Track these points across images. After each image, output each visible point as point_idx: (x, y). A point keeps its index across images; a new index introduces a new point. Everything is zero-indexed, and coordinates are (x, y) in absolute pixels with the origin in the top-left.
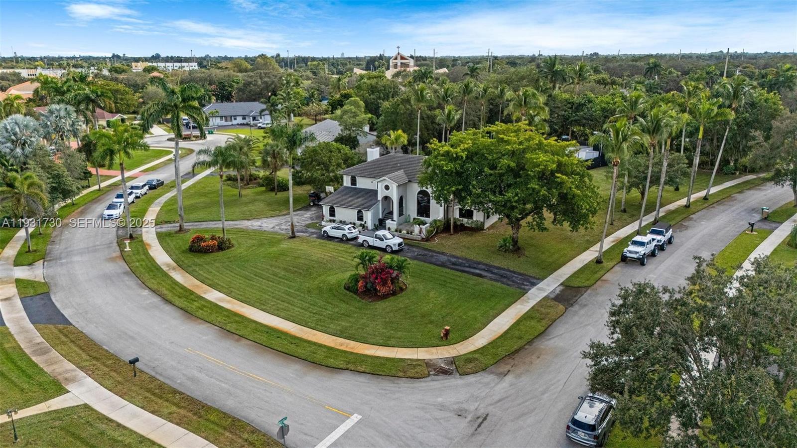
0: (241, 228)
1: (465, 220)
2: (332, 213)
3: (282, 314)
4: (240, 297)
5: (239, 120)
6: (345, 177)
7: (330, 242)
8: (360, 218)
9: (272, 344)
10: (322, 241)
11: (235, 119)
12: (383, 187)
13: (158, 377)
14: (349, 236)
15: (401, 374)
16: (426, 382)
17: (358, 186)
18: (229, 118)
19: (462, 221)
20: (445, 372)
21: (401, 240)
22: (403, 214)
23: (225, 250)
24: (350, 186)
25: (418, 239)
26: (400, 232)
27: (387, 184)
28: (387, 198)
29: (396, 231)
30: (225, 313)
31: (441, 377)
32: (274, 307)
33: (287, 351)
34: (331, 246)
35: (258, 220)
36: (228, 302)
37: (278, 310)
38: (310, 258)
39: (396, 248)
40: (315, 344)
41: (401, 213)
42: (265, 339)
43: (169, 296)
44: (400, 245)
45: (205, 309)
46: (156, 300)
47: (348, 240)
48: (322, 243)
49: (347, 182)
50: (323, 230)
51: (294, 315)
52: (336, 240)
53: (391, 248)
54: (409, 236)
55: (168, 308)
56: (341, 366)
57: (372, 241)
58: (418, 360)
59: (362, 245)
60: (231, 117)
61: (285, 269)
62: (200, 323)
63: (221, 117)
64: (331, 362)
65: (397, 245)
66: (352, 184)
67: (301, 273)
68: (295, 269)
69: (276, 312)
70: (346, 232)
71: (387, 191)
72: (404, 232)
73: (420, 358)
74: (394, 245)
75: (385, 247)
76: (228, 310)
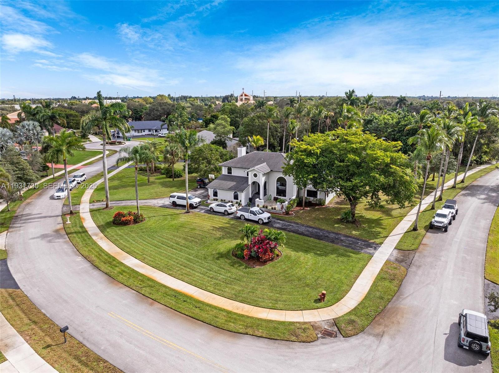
0: (150, 206)
1: (311, 199)
2: (215, 194)
3: (186, 279)
4: (152, 263)
5: (147, 132)
6: (223, 168)
7: (216, 216)
8: (236, 197)
9: (180, 308)
10: (210, 215)
11: (144, 131)
12: (253, 175)
13: (85, 343)
14: (230, 211)
15: (294, 338)
16: (317, 345)
17: (233, 174)
18: (140, 131)
20: (328, 334)
21: (269, 215)
23: (139, 223)
24: (227, 174)
25: (280, 213)
26: (267, 207)
27: (255, 173)
28: (255, 184)
29: (264, 207)
30: (140, 278)
31: (328, 340)
32: (179, 272)
33: (193, 315)
34: (217, 219)
35: (162, 199)
36: (142, 267)
37: (182, 275)
38: (203, 230)
39: (266, 221)
40: (216, 308)
41: (265, 194)
42: (174, 303)
43: (97, 263)
44: (269, 218)
45: (124, 274)
46: (87, 265)
47: (229, 214)
48: (210, 217)
49: (224, 171)
50: (210, 207)
51: (195, 279)
52: (220, 214)
53: (263, 221)
54: (274, 211)
55: (96, 273)
56: (241, 331)
57: (247, 215)
58: (305, 323)
59: (240, 218)
60: (142, 130)
61: (184, 239)
62: (121, 288)
63: (135, 130)
64: (232, 326)
65: (267, 218)
66: (229, 173)
67: (197, 242)
68: (192, 239)
69: (181, 277)
70: (227, 208)
71: (255, 178)
72: (270, 208)
73: (306, 320)
74: (265, 218)
75: (257, 220)
76: (142, 275)
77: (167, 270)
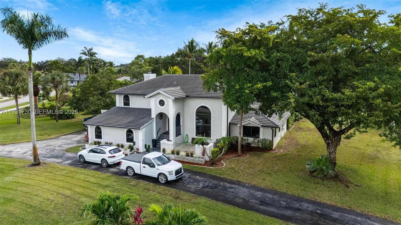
1: (251, 140)
2: (99, 135)
6: (117, 97)
8: (130, 139)
14: (111, 161)
19: (248, 140)
22: (180, 134)
24: (122, 106)
25: (200, 162)
26: (178, 153)
28: (162, 116)
35: (16, 145)
39: (172, 177)
41: (178, 133)
44: (178, 172)
47: (109, 166)
49: (119, 102)
50: (79, 154)
52: (93, 167)
53: (166, 177)
54: (190, 159)
57: (139, 168)
59: (125, 173)
65: (174, 173)
66: (125, 104)
70: (105, 156)
72: (183, 154)
74: (170, 173)
75: (156, 176)
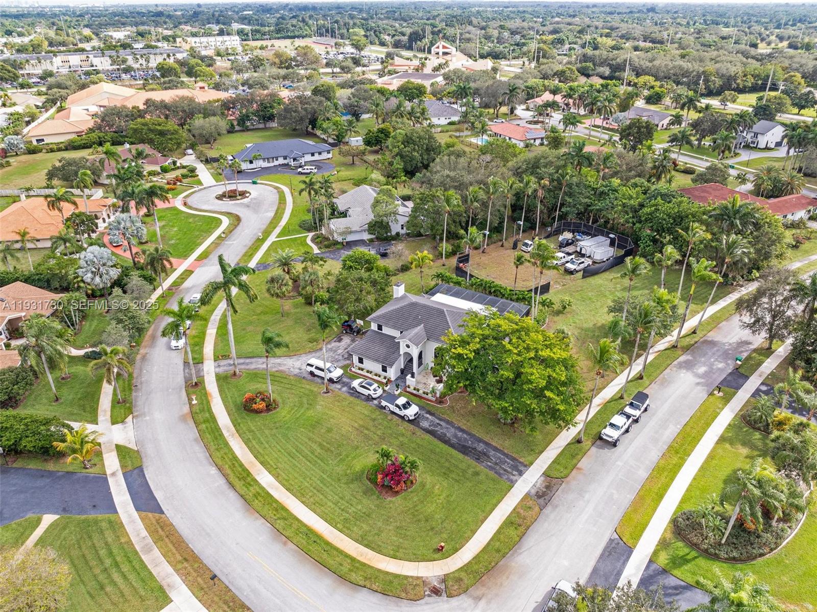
0: (284, 372)
3: (318, 510)
4: (286, 483)
5: (281, 161)
6: (372, 324)
9: (310, 550)
10: (353, 397)
11: (277, 160)
12: (405, 344)
14: (374, 396)
15: (403, 595)
16: (421, 605)
17: (383, 332)
18: (271, 160)
20: (436, 592)
21: (417, 409)
22: (422, 364)
23: (272, 411)
25: (432, 400)
26: (418, 390)
27: (408, 342)
28: (408, 355)
29: (415, 389)
31: (435, 598)
32: (312, 499)
33: (321, 561)
36: (277, 489)
37: (314, 504)
38: (340, 431)
39: (412, 418)
40: (341, 552)
42: (305, 543)
43: (232, 478)
45: (260, 498)
46: (222, 481)
47: (373, 400)
51: (326, 511)
53: (409, 418)
54: (425, 396)
55: (232, 494)
56: (360, 583)
57: (393, 408)
58: (418, 578)
59: (384, 408)
60: (273, 158)
61: (320, 445)
62: (257, 518)
63: (264, 159)
64: (353, 576)
66: (379, 329)
67: (332, 452)
68: (328, 446)
69: (313, 506)
70: (371, 392)
71: (408, 349)
72: (421, 391)
73: (420, 575)
75: (403, 416)
76: (276, 501)
77: (300, 495)
